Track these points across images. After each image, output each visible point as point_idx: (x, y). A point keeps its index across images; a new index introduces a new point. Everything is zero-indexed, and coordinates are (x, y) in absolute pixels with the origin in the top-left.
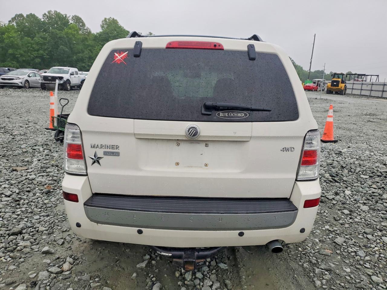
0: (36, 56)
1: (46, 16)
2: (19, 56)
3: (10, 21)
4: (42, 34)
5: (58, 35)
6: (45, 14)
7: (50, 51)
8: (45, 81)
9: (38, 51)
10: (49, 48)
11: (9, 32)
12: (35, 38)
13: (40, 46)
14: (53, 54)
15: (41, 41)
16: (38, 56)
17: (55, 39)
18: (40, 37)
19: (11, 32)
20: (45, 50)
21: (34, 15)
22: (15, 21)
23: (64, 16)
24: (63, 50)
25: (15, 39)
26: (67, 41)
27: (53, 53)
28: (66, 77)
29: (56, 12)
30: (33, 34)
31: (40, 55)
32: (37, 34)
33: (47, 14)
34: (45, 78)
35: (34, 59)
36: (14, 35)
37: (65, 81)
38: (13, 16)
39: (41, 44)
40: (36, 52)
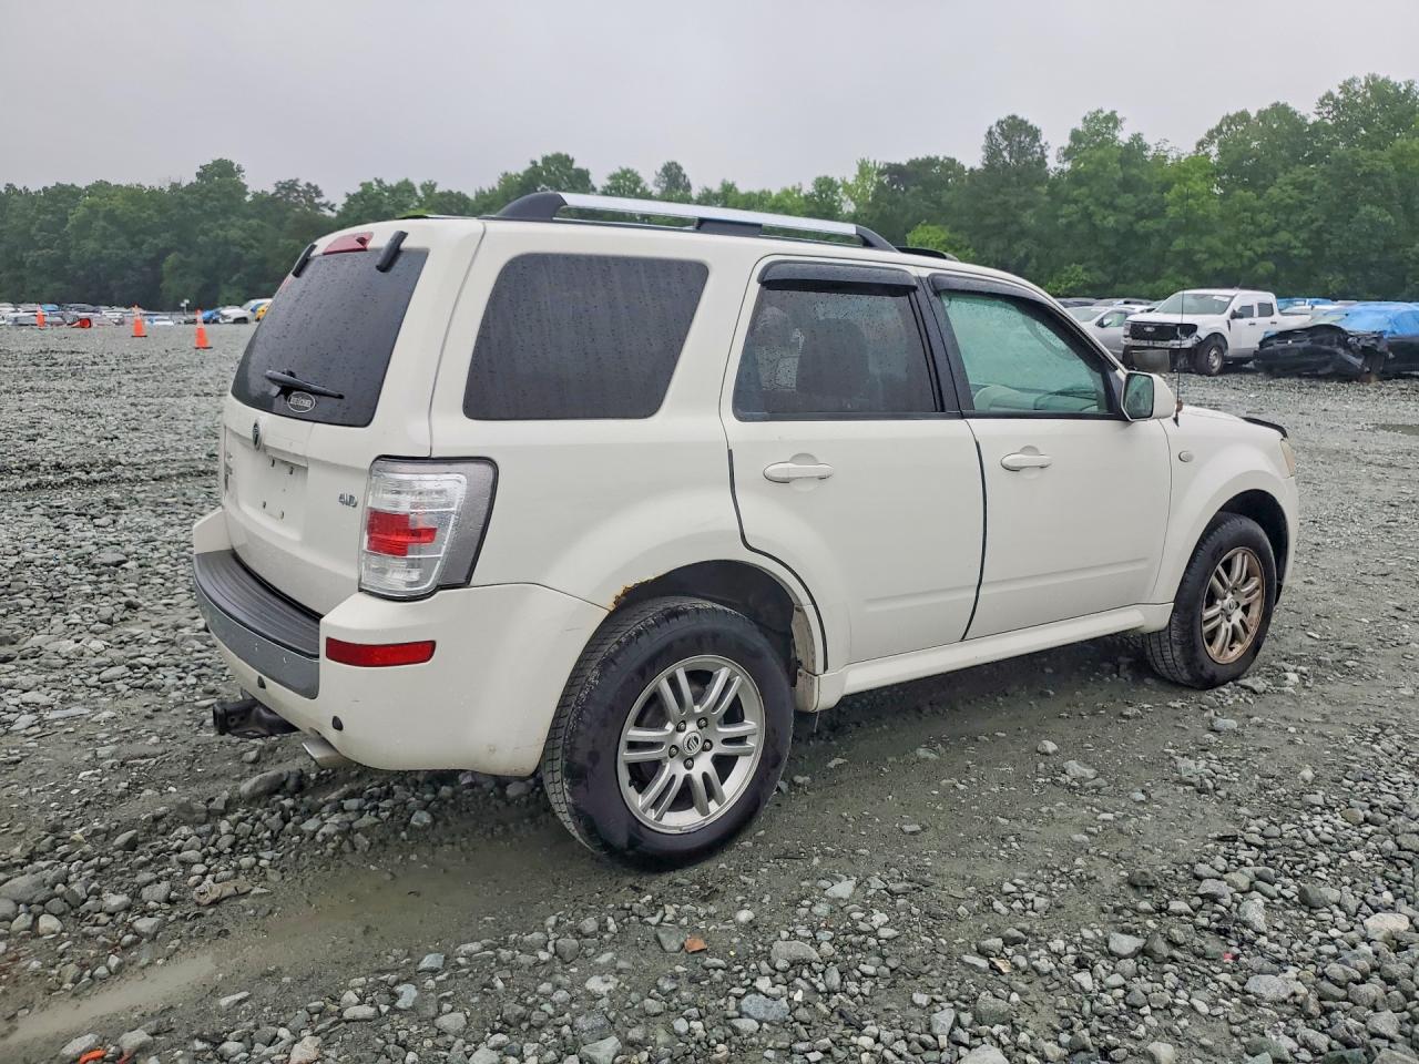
0: (1263, 253)
1: (1331, 102)
2: (1205, 256)
3: (1200, 144)
4: (1299, 173)
5: (1360, 166)
6: (1329, 96)
7: (1319, 232)
8: (1134, 338)
9: (1274, 231)
10: (1317, 220)
11: (1183, 181)
12: (1271, 190)
13: (1284, 217)
14: (1329, 241)
15: (1291, 198)
16: (1270, 253)
17: (1347, 184)
18: (1291, 184)
19: (1190, 179)
20: (1299, 228)
21: (1285, 108)
22: (1216, 141)
23: (1402, 89)
24: (1372, 221)
25: (1200, 202)
26: (1394, 187)
27: (1328, 237)
28: (1207, 324)
29: (1374, 79)
30: (1269, 176)
31: (1276, 248)
32: (1281, 174)
33: (1337, 93)
34: (1137, 330)
35: (1252, 263)
36: (1198, 188)
37: (1203, 338)
38: (1214, 124)
39: (1289, 209)
40: (1264, 240)
